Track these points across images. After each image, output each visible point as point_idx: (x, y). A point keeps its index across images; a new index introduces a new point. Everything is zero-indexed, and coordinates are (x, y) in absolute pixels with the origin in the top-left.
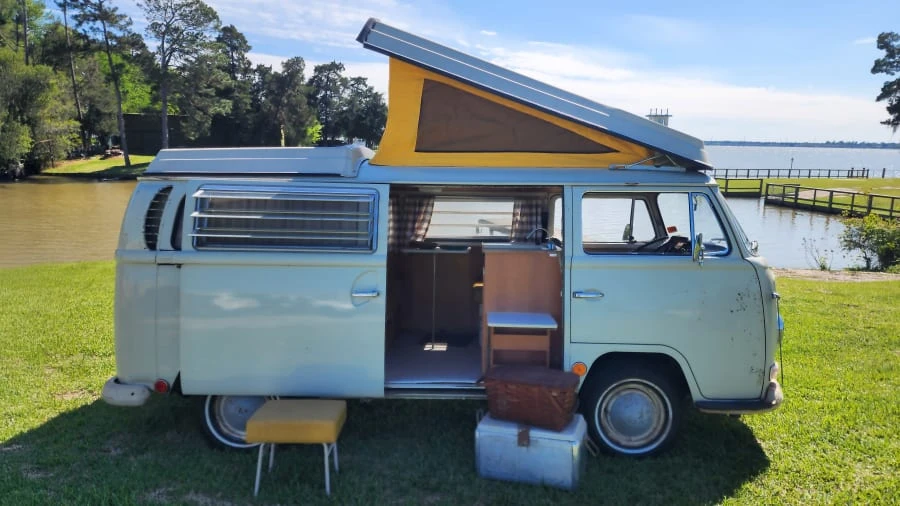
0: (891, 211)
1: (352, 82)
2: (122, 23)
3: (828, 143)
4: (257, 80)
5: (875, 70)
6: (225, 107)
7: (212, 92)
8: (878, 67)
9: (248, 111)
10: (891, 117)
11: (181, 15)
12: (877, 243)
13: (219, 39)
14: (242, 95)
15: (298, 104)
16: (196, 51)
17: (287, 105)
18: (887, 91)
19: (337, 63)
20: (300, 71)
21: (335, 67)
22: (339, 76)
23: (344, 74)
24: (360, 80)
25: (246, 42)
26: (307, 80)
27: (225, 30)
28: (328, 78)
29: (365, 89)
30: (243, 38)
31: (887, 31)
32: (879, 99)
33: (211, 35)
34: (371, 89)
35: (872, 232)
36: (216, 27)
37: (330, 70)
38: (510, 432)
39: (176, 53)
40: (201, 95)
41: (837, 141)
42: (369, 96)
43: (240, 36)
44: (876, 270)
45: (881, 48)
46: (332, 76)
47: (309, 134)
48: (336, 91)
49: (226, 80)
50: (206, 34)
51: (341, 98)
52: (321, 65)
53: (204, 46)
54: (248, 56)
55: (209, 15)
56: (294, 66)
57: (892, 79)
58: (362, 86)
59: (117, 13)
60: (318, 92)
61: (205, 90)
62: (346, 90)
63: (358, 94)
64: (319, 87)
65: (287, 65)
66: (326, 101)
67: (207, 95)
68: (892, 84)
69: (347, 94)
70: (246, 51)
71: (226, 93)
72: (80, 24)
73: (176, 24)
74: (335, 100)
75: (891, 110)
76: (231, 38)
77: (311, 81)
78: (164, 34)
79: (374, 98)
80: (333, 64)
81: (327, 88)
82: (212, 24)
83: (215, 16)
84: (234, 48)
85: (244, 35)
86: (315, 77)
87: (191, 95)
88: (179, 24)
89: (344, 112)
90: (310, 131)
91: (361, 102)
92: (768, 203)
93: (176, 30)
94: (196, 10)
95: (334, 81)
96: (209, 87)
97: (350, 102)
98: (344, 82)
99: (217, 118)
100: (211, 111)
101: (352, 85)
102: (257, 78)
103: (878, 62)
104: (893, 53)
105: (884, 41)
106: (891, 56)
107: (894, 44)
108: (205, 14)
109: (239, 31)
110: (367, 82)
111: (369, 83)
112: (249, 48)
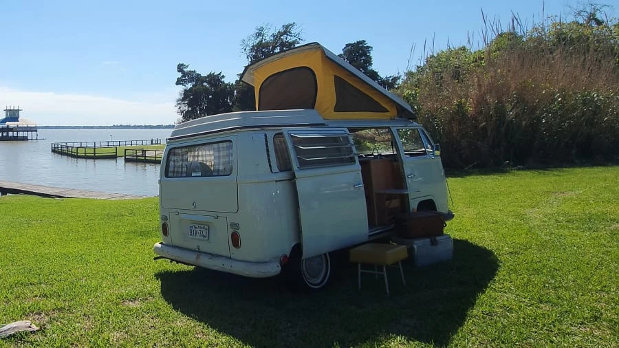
3: (114, 126)
5: (177, 84)
8: (179, 82)
31: (181, 63)
45: (179, 71)
57: (186, 88)
92: (127, 161)
103: (178, 79)
104: (185, 75)
105: (180, 68)
106: (184, 76)
107: (185, 70)
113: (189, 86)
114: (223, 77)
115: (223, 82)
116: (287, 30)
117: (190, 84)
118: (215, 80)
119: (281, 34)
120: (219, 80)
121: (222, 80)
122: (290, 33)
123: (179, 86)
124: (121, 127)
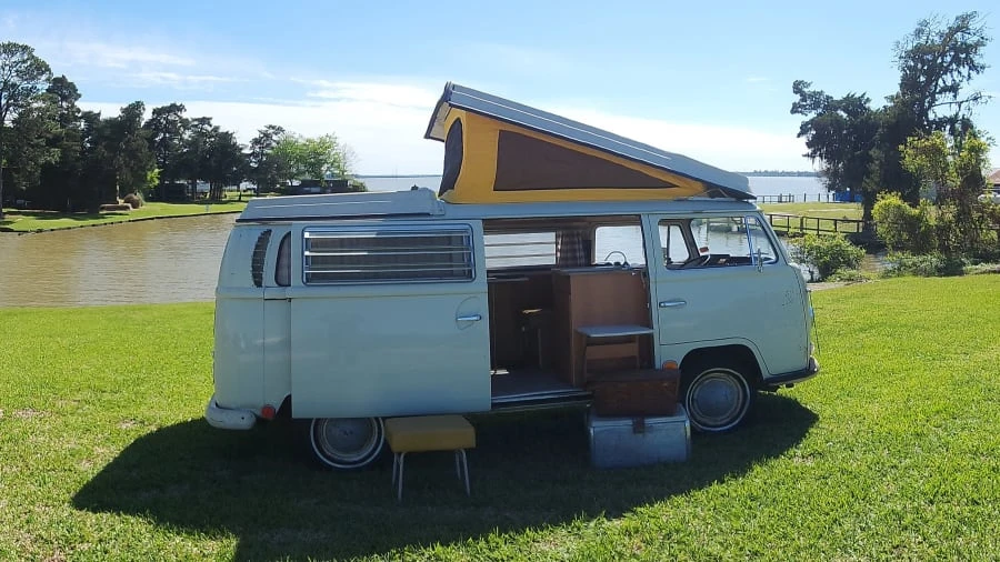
0: (802, 229)
1: (195, 123)
3: (755, 172)
4: (83, 127)
5: (793, 112)
6: (55, 155)
7: (42, 142)
8: (795, 109)
9: (77, 159)
10: (810, 151)
11: (17, 71)
12: (817, 258)
13: (50, 90)
14: (70, 143)
15: (139, 149)
16: (30, 104)
17: (125, 150)
18: (804, 130)
19: (178, 104)
20: (139, 115)
21: (175, 108)
22: (180, 118)
23: (184, 115)
24: (205, 120)
25: (76, 91)
26: (145, 124)
27: (56, 80)
28: (166, 119)
29: (210, 129)
31: (800, 79)
32: (799, 136)
33: (42, 85)
34: (216, 129)
35: (812, 249)
36: (48, 80)
37: (170, 112)
38: (625, 424)
39: (11, 108)
40: (33, 146)
41: (763, 170)
42: (214, 136)
43: (72, 87)
44: (818, 281)
45: (796, 93)
46: (172, 118)
47: (149, 178)
48: (177, 133)
49: (57, 129)
50: (39, 86)
51: (182, 139)
52: (160, 107)
53: (36, 99)
54: (78, 104)
55: (41, 68)
56: (133, 111)
57: (807, 119)
58: (206, 126)
60: (155, 135)
61: (36, 141)
62: (187, 132)
63: (202, 134)
64: (157, 130)
65: (127, 111)
66: (165, 143)
67: (37, 145)
68: (807, 123)
69: (187, 135)
70: (76, 99)
71: (54, 142)
74: (176, 141)
75: (809, 145)
76: (63, 89)
77: (148, 124)
78: (2, 91)
79: (222, 138)
80: (173, 106)
81: (167, 130)
82: (44, 77)
83: (48, 69)
84: (64, 98)
85: (75, 84)
86: (153, 120)
87: (23, 147)
88: (15, 80)
89: (184, 153)
90: (149, 175)
91: (205, 142)
93: (14, 85)
94: (30, 66)
95: (174, 123)
96: (40, 137)
97: (192, 143)
98: (185, 123)
99: (47, 167)
100: (41, 161)
101: (195, 126)
102: (83, 125)
103: (794, 104)
104: (805, 98)
105: (798, 87)
106: (804, 100)
107: (806, 90)
108: (38, 68)
109: (69, 81)
110: (212, 122)
111: (214, 123)
112: (80, 96)
113: (812, 115)
114: (868, 100)
115: (869, 109)
116: (962, 25)
117: (813, 112)
118: (855, 105)
119: (953, 31)
120: (862, 106)
121: (867, 105)
122: (968, 29)
123: (797, 114)
124: (766, 174)
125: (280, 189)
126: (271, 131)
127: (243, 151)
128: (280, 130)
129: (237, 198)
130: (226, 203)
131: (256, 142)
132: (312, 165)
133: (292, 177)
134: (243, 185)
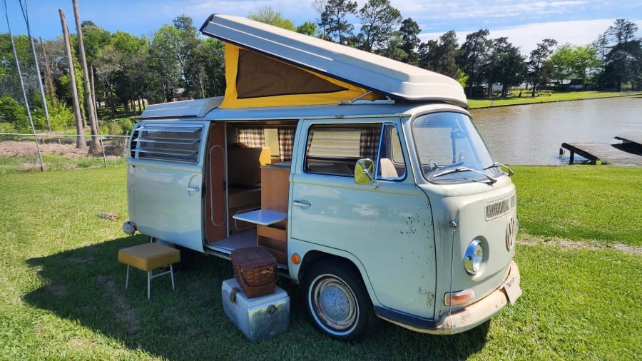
1: (496, 42)
2: (349, 29)
4: (428, 51)
11: (379, 17)
13: (402, 29)
15: (449, 64)
16: (387, 39)
17: (441, 65)
19: (484, 30)
20: (453, 41)
21: (482, 33)
22: (485, 40)
23: (488, 38)
24: (501, 40)
25: (417, 27)
26: (460, 46)
27: (405, 22)
28: (476, 42)
29: (505, 46)
30: (416, 25)
33: (396, 26)
34: (510, 45)
36: (399, 21)
37: (477, 36)
39: (375, 43)
42: (508, 51)
43: (415, 24)
46: (480, 40)
48: (482, 50)
49: (402, 54)
50: (393, 27)
51: (485, 55)
52: (471, 33)
53: (391, 34)
54: (419, 36)
55: (395, 14)
56: (448, 38)
58: (503, 44)
59: (347, 24)
60: (468, 53)
62: (490, 49)
63: (499, 50)
64: (469, 50)
65: (443, 38)
66: (474, 59)
69: (490, 52)
70: (418, 33)
72: (329, 33)
73: (376, 24)
74: (481, 57)
76: (409, 27)
77: (464, 46)
78: (369, 31)
79: (512, 52)
80: (481, 31)
81: (475, 50)
82: (398, 19)
83: (399, 14)
84: (410, 33)
85: (417, 23)
86: (466, 43)
88: (378, 23)
89: (487, 65)
91: (501, 56)
93: (375, 27)
94: (388, 13)
95: (481, 44)
97: (492, 58)
98: (489, 43)
101: (495, 45)
108: (393, 15)
109: (414, 21)
110: (507, 41)
111: (508, 41)
112: (420, 31)
125: (554, 87)
126: (547, 43)
127: (525, 61)
128: (552, 42)
129: (518, 95)
130: (509, 98)
131: (535, 52)
132: (579, 67)
133: (563, 77)
134: (523, 85)
